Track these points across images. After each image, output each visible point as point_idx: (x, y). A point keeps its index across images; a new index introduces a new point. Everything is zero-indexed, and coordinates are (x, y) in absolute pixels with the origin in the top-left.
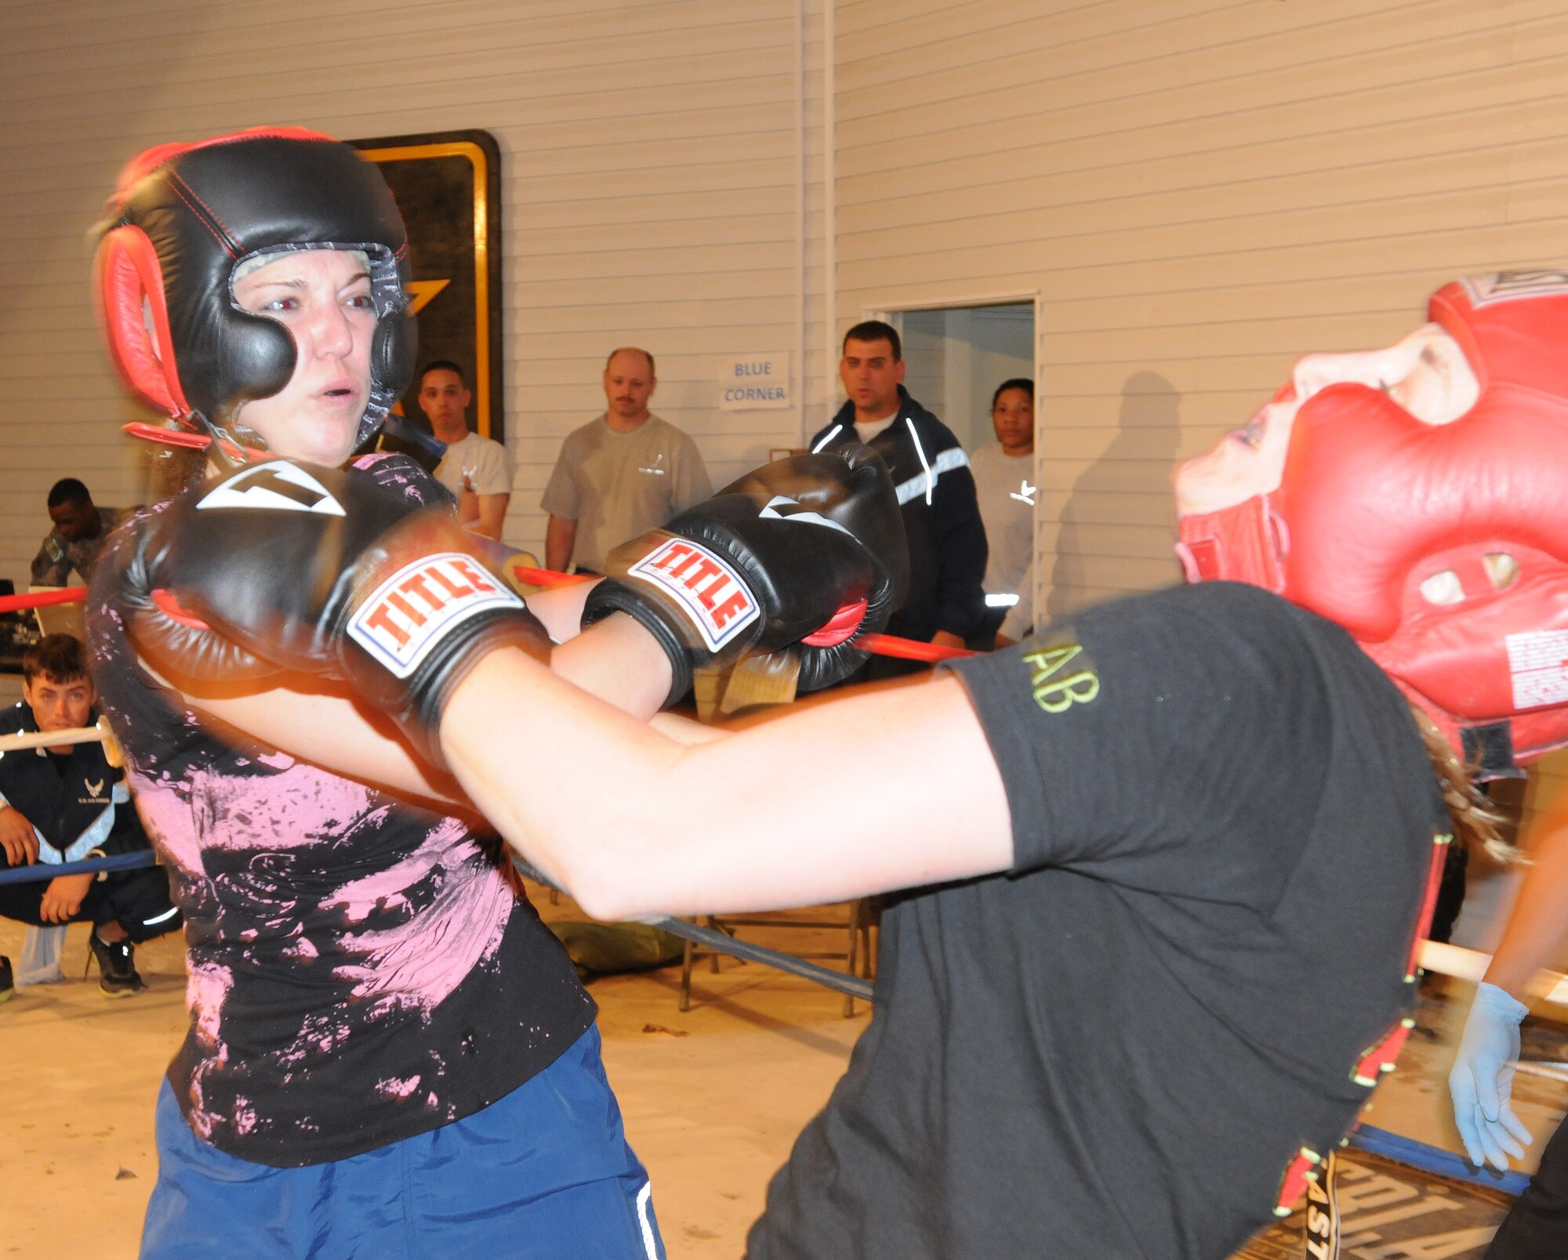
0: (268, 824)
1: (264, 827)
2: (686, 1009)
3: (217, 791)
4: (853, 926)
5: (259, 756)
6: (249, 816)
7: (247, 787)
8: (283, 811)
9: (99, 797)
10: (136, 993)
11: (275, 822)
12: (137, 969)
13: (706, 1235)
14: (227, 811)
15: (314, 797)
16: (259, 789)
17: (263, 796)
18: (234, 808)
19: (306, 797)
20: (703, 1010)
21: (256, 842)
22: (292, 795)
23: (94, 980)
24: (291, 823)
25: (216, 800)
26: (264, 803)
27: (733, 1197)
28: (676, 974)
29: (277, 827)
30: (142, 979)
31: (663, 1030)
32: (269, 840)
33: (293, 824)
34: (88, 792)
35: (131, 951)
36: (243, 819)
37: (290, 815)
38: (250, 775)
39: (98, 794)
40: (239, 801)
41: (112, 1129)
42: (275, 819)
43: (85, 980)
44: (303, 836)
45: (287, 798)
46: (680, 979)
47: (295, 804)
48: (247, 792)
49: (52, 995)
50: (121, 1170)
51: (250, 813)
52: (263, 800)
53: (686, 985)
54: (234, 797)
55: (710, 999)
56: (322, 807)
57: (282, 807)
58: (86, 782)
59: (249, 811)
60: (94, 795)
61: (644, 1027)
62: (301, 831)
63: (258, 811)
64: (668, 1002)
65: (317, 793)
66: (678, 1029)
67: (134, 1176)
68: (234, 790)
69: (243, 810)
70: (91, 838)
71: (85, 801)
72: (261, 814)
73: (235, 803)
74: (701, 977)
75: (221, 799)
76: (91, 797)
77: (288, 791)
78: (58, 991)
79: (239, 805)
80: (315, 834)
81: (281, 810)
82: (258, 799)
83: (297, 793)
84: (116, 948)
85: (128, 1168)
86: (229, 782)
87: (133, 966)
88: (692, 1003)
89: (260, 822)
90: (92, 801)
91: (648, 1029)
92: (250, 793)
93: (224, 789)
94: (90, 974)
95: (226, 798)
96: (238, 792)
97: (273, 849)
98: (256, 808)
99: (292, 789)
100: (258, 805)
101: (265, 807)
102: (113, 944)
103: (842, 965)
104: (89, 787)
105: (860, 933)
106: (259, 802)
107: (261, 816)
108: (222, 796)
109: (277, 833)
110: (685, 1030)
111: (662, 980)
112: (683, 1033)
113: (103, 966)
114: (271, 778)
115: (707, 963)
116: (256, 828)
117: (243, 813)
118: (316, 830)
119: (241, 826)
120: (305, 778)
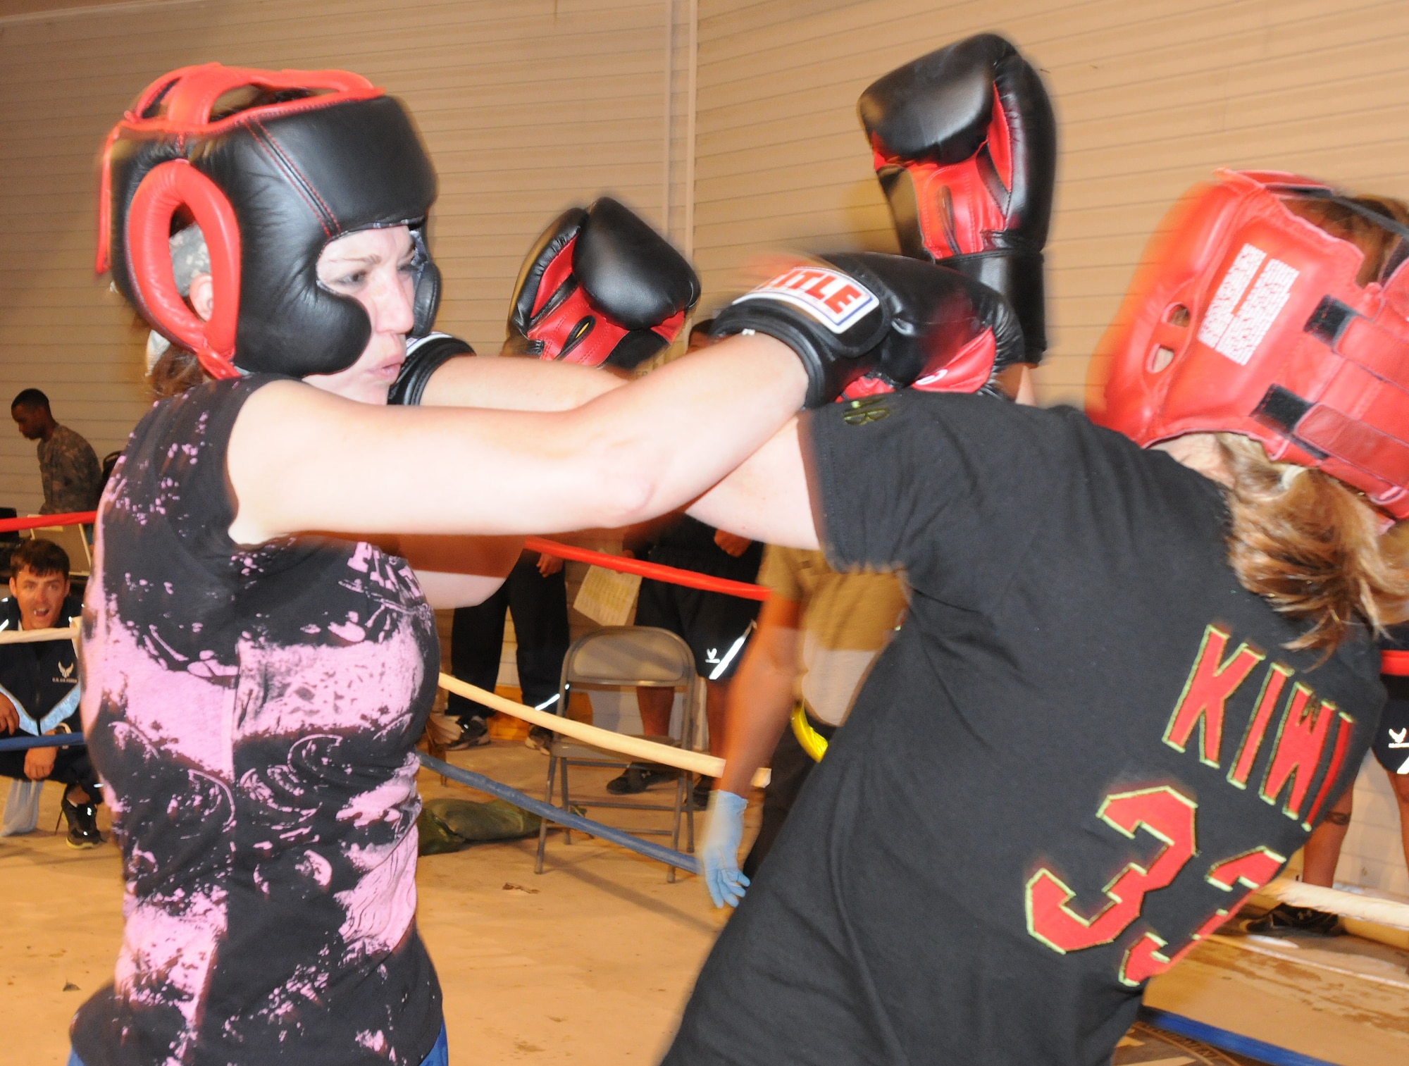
0: (331, 699)
1: (325, 702)
2: (540, 872)
3: (277, 665)
4: (678, 809)
5: (330, 625)
6: (312, 690)
7: (315, 657)
8: (349, 686)
9: (68, 678)
10: (96, 846)
11: (338, 697)
12: (98, 827)
13: (533, 1049)
14: (285, 686)
15: (378, 678)
16: (328, 660)
17: (332, 669)
18: (296, 682)
19: (371, 676)
20: (552, 874)
21: (309, 720)
22: (360, 672)
23: (63, 834)
24: (353, 700)
25: (274, 676)
26: (332, 676)
27: (558, 1020)
28: (533, 843)
29: (339, 703)
30: (102, 835)
31: (520, 888)
32: (326, 719)
33: (355, 702)
34: (61, 674)
35: (94, 811)
36: (305, 694)
37: (354, 691)
38: (319, 644)
39: (68, 675)
40: (304, 674)
41: (64, 951)
42: (340, 693)
43: (55, 833)
44: (359, 715)
45: (354, 672)
46: (536, 849)
47: (361, 681)
48: (315, 663)
49: (27, 845)
50: (67, 983)
51: (315, 687)
52: (331, 672)
53: (541, 854)
54: (298, 669)
55: (559, 864)
56: (383, 690)
57: (348, 682)
58: (60, 664)
59: (314, 683)
60: (65, 676)
61: (504, 885)
62: (359, 710)
63: (324, 684)
64: (525, 866)
65: (382, 674)
66: (532, 888)
67: (78, 989)
68: (300, 660)
69: (306, 683)
70: (61, 711)
71: (57, 680)
72: (326, 687)
73: (299, 676)
74: (555, 847)
75: (281, 674)
76: (63, 677)
77: (356, 666)
78: (33, 842)
79: (303, 677)
80: (369, 716)
81: (347, 684)
82: (326, 671)
83: (365, 670)
84: (82, 808)
85: (74, 982)
86: (294, 653)
87: (95, 824)
88: (545, 867)
89: (322, 697)
90: (64, 681)
91: (508, 887)
92: (318, 664)
93: (287, 662)
94: (60, 829)
95: (289, 671)
96: (305, 662)
97: (326, 728)
98: (322, 680)
99: (361, 664)
100: (325, 677)
101: (332, 680)
102: (79, 805)
103: (667, 841)
104: (62, 669)
105: (684, 816)
106: (327, 674)
107: (327, 689)
108: (283, 669)
109: (336, 709)
110: (538, 889)
111: (524, 849)
112: (535, 891)
113: (70, 823)
114: (340, 650)
115: (562, 836)
116: (317, 703)
117: (306, 686)
118: (371, 712)
119: (299, 702)
120: (373, 656)
